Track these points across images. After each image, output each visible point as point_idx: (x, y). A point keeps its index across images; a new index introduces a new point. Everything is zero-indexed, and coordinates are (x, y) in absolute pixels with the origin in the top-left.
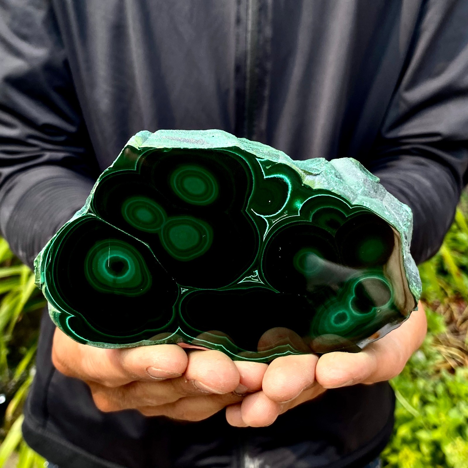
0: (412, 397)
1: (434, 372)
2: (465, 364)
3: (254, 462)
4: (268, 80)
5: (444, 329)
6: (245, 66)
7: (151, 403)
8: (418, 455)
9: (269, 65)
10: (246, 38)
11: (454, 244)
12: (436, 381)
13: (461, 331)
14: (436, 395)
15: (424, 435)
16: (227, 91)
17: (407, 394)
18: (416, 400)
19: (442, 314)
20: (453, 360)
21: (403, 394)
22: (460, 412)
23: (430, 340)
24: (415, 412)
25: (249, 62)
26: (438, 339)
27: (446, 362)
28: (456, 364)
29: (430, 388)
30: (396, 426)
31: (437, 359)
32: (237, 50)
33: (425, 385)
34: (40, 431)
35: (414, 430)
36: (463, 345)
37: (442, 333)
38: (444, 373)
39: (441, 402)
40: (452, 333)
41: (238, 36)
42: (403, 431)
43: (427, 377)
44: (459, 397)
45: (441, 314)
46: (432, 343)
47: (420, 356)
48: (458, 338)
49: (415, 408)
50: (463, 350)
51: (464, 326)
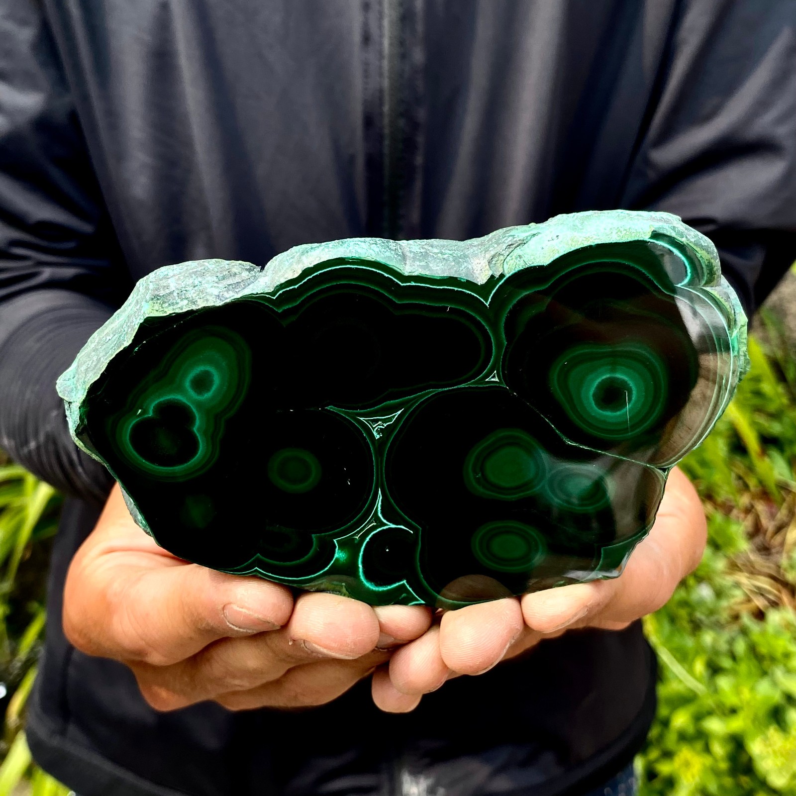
0: (693, 661)
1: (729, 619)
2: (781, 603)
3: (417, 783)
4: (420, 139)
5: (744, 546)
6: (381, 114)
7: (241, 686)
8: (707, 761)
9: (422, 114)
10: (380, 67)
11: (756, 401)
12: (733, 634)
13: (774, 547)
14: (733, 657)
15: (715, 726)
16: (352, 159)
17: (685, 657)
18: (699, 666)
19: (740, 519)
20: (761, 597)
21: (678, 655)
22: (775, 684)
23: (720, 564)
24: (700, 688)
25: (386, 108)
26: (735, 562)
27: (749, 600)
28: (766, 603)
29: (723, 646)
31: (733, 596)
32: (366, 89)
33: (715, 641)
34: (56, 742)
35: (699, 718)
36: (778, 572)
37: (742, 553)
38: (747, 620)
39: (743, 667)
40: (757, 552)
41: (366, 64)
42: (681, 720)
43: (718, 626)
44: (773, 659)
45: (738, 521)
46: (725, 570)
47: (705, 592)
48: (768, 559)
49: (698, 679)
50: (778, 580)
51: (778, 539)
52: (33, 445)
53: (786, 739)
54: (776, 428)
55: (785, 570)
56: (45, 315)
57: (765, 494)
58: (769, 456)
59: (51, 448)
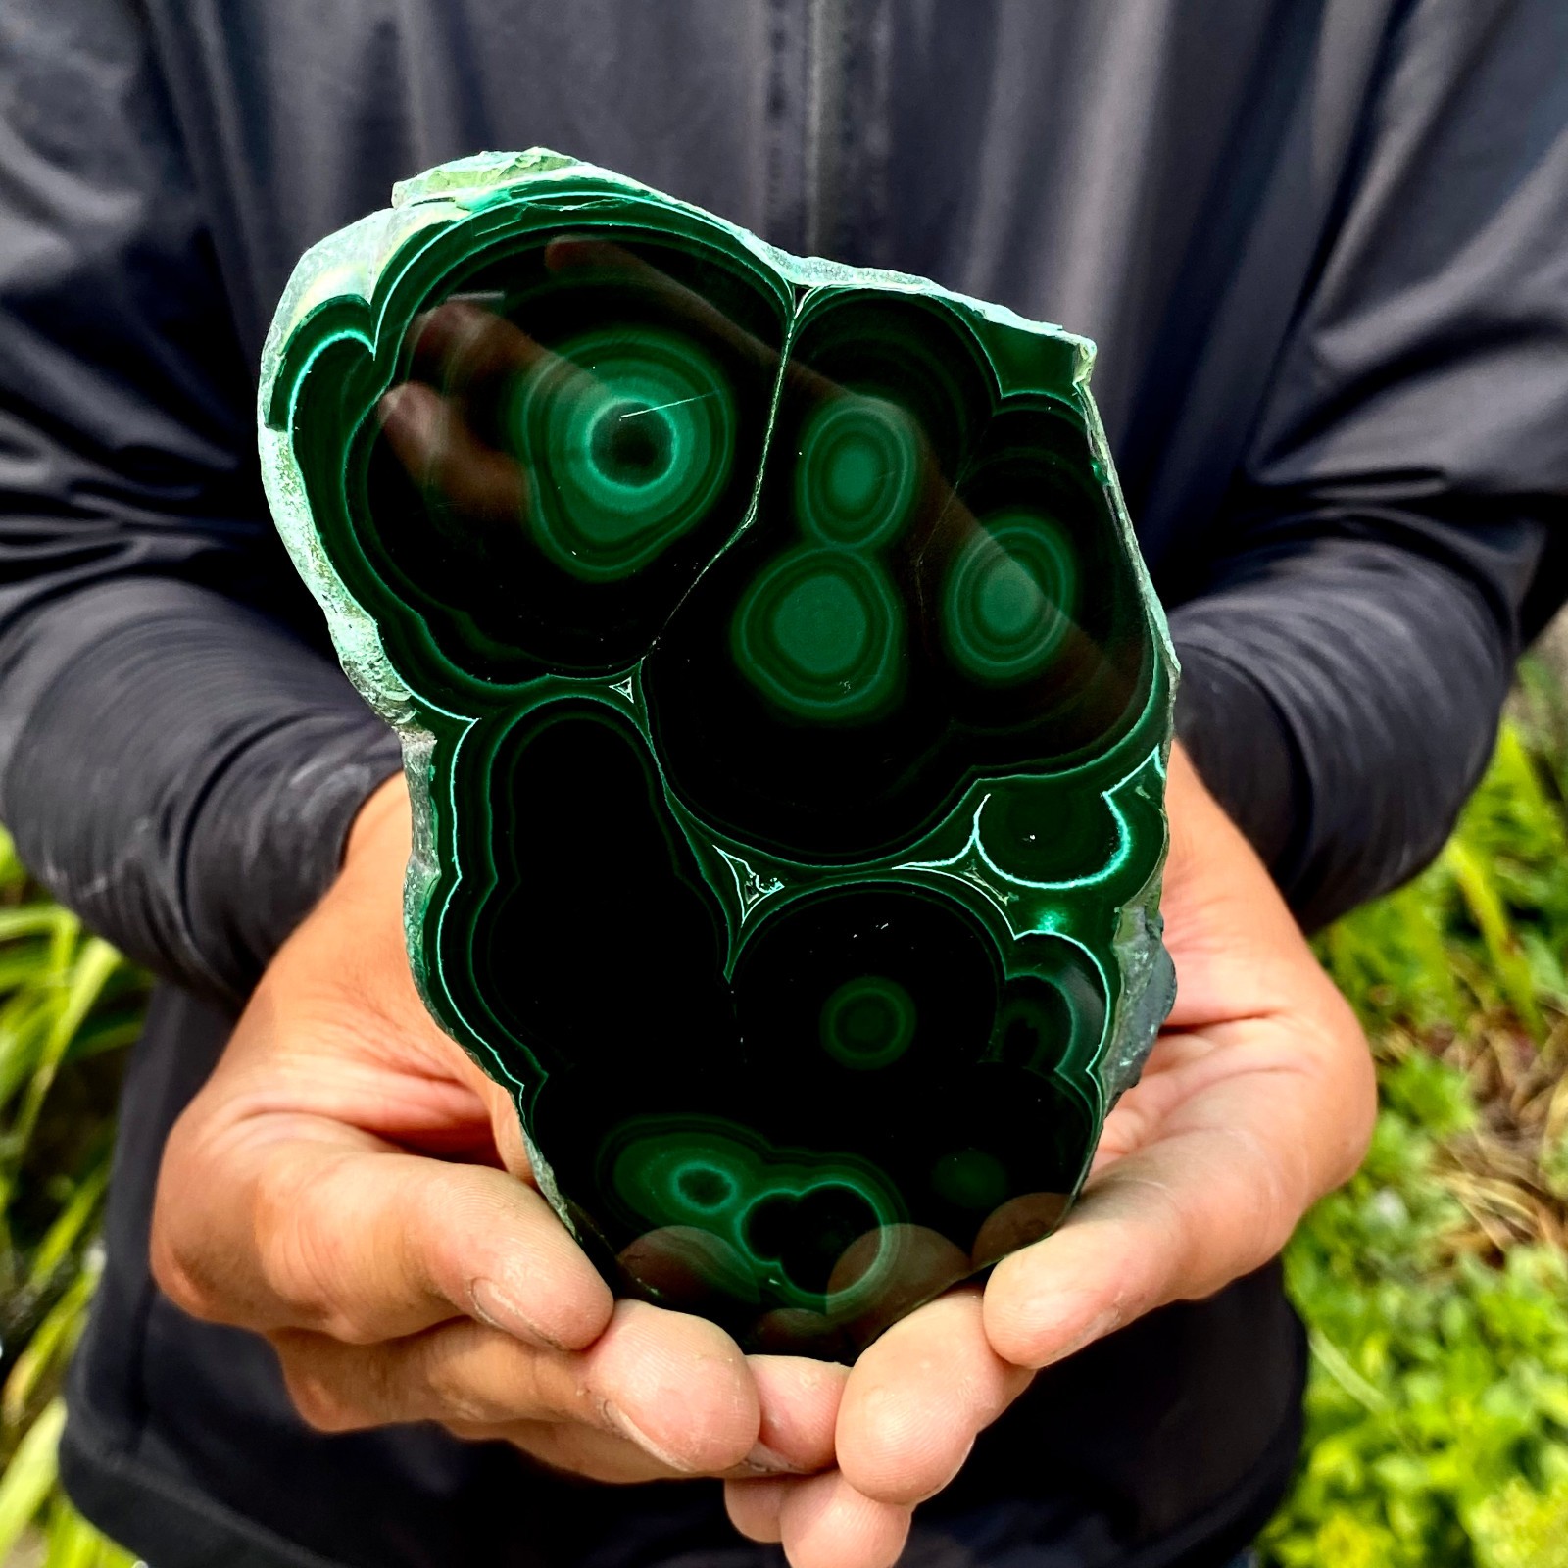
0: (1361, 1343)
1: (1434, 1264)
2: (1538, 1235)
5: (1467, 1119)
8: (1382, 1540)
10: (801, 161)
11: (1499, 836)
12: (1442, 1293)
13: (1528, 1125)
14: (1440, 1338)
15: (1398, 1472)
17: (1347, 1337)
18: (1374, 1355)
19: (1461, 1068)
20: (1499, 1222)
21: (1333, 1331)
22: (1521, 1394)
23: (1420, 1154)
24: (1374, 1396)
26: (1448, 1151)
27: (1473, 1227)
28: (1507, 1233)
29: (1421, 1316)
30: (1308, 1441)
31: (1445, 1218)
33: (1406, 1304)
34: (117, 1465)
35: (1369, 1456)
36: (1533, 1172)
37: (1462, 1133)
38: (1469, 1266)
39: (1460, 1361)
40: (1493, 1133)
41: (774, 154)
42: (1332, 1459)
43: (1413, 1277)
44: (1519, 1346)
45: (1458, 1070)
46: (1430, 1166)
47: (1387, 1209)
48: (1514, 1148)
49: (1371, 1381)
50: (1533, 1189)
51: (1535, 1108)
52: (100, 883)
53: (1541, 1505)
54: (1537, 890)
55: (1548, 1171)
56: (136, 630)
57: (1511, 1020)
58: (1523, 946)
59: (135, 889)
